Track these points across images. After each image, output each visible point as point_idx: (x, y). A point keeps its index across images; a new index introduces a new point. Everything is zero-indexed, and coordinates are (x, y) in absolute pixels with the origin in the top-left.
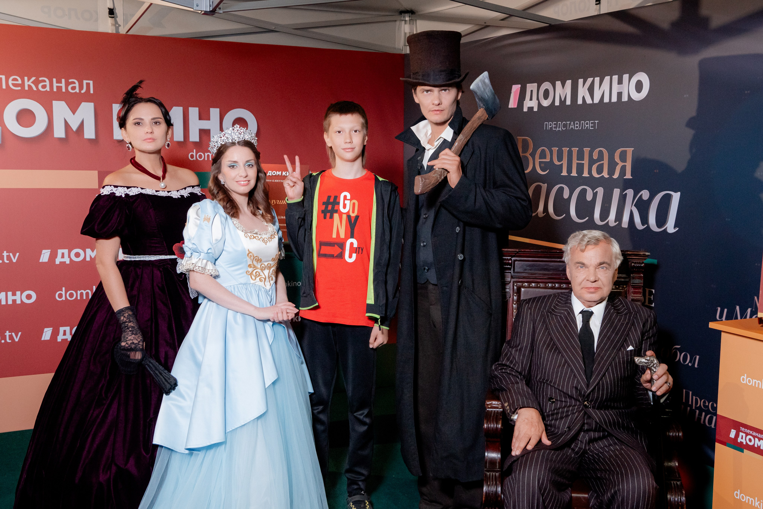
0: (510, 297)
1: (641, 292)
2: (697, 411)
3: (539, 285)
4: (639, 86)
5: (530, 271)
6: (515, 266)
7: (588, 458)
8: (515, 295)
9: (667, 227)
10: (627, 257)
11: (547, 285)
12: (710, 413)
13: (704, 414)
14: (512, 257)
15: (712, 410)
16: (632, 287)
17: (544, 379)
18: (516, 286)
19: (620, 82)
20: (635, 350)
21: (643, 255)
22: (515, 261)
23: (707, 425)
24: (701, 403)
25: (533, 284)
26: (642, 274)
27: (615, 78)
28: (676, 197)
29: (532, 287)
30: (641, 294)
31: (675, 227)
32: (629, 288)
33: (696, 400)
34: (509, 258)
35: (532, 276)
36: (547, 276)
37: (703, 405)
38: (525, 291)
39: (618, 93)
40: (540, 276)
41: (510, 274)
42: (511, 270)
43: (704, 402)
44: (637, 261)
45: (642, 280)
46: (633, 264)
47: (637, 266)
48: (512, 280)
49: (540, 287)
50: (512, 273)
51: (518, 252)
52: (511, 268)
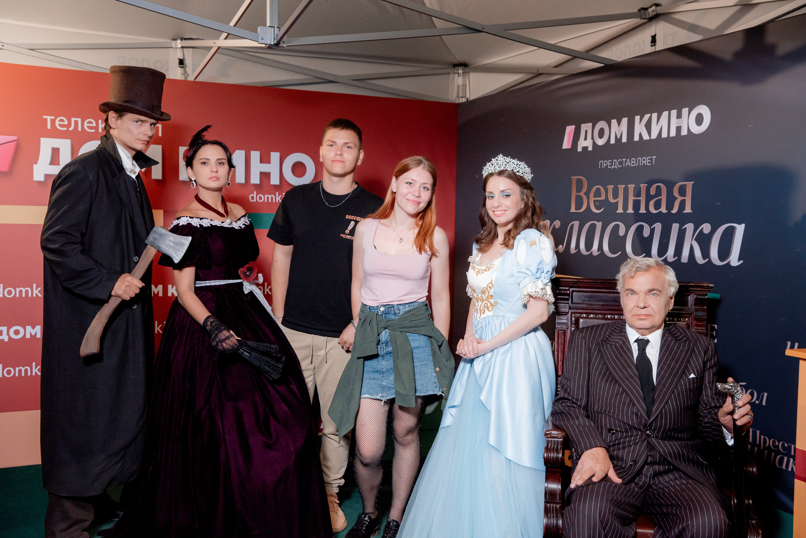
0: (568, 328)
1: (705, 325)
2: (766, 451)
3: (598, 317)
4: (699, 120)
5: (588, 303)
6: (573, 297)
7: (652, 492)
8: (573, 326)
9: (730, 261)
10: (690, 289)
11: (606, 316)
12: (780, 453)
13: (773, 454)
14: (570, 288)
15: (783, 450)
16: (695, 320)
17: (601, 410)
18: (574, 317)
19: (679, 116)
20: (697, 378)
21: (707, 286)
22: (573, 292)
23: (778, 466)
24: (770, 442)
25: (592, 316)
26: (705, 306)
27: (674, 112)
28: (740, 229)
29: (591, 318)
30: (704, 327)
31: (739, 260)
32: (692, 321)
33: (765, 439)
34: (567, 288)
35: (591, 307)
36: (606, 307)
37: (773, 445)
38: (583, 322)
39: (677, 127)
40: (598, 307)
41: (568, 305)
42: (569, 301)
43: (774, 442)
44: (700, 293)
45: (705, 313)
46: (696, 296)
47: (700, 298)
48: (570, 311)
49: (599, 318)
50: (570, 304)
51: (576, 283)
52: (569, 298)
